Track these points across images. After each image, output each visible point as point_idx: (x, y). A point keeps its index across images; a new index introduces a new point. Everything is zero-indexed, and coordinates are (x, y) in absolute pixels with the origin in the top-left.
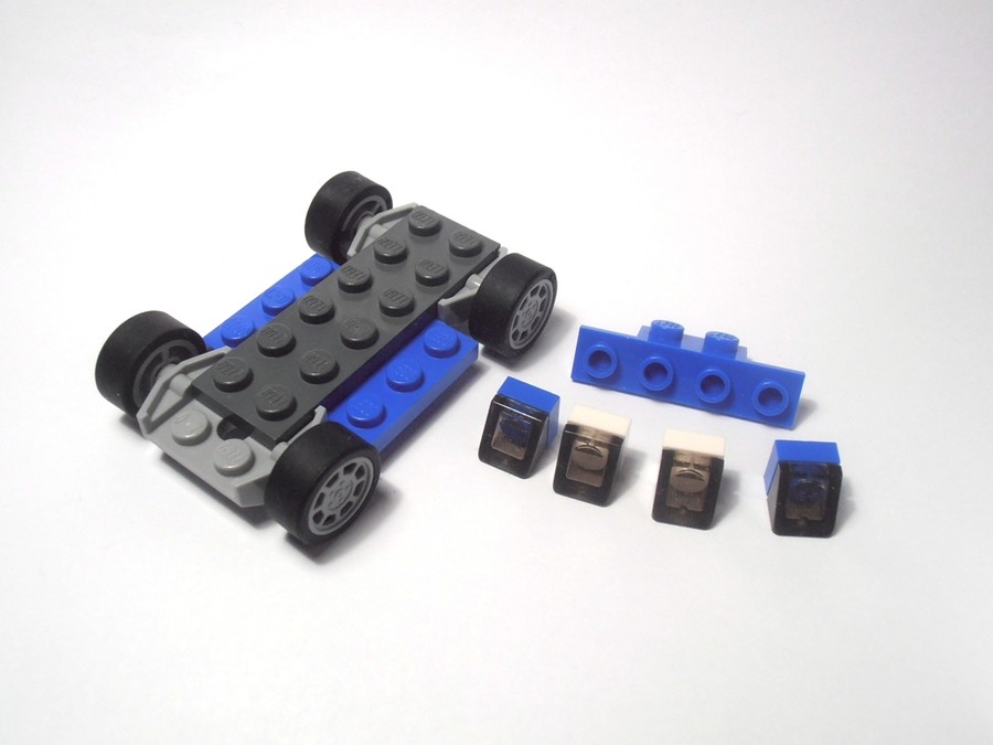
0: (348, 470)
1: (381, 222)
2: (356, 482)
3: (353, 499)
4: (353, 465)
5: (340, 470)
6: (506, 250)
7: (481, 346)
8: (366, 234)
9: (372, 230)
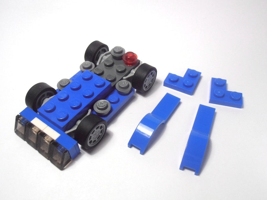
0: (98, 128)
1: (106, 55)
2: (101, 130)
4: (99, 126)
5: (95, 129)
6: (142, 62)
7: (135, 90)
8: (102, 58)
9: (104, 57)
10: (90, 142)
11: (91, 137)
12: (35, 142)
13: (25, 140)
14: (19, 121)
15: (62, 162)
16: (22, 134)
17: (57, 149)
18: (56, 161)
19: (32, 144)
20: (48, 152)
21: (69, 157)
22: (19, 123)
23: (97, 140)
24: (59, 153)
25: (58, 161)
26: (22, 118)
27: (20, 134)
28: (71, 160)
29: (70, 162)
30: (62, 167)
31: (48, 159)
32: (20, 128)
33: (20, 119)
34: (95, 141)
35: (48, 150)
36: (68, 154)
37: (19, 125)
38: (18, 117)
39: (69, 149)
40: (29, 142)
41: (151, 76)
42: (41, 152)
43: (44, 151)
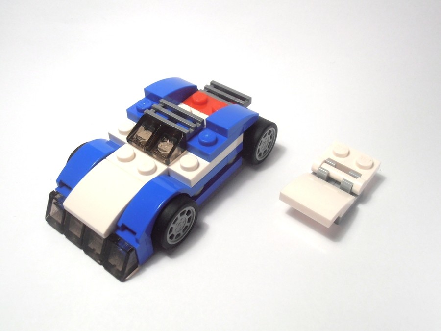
0: (183, 214)
2: (187, 217)
3: (188, 224)
4: (185, 211)
5: (178, 216)
10: (171, 237)
11: (172, 228)
12: (79, 236)
13: (62, 233)
14: (54, 201)
15: (124, 269)
16: (58, 223)
17: (118, 245)
18: (114, 266)
19: (75, 239)
20: (102, 251)
21: (136, 261)
22: (55, 204)
23: (182, 234)
24: (120, 251)
25: (117, 267)
26: (58, 196)
27: (56, 223)
28: (139, 266)
29: (137, 269)
30: (122, 276)
31: (100, 264)
32: (55, 214)
33: (56, 196)
34: (179, 235)
35: (101, 248)
36: (135, 254)
37: (54, 208)
38: (52, 195)
39: (137, 246)
40: (69, 236)
41: (268, 136)
42: (88, 251)
43: (94, 250)
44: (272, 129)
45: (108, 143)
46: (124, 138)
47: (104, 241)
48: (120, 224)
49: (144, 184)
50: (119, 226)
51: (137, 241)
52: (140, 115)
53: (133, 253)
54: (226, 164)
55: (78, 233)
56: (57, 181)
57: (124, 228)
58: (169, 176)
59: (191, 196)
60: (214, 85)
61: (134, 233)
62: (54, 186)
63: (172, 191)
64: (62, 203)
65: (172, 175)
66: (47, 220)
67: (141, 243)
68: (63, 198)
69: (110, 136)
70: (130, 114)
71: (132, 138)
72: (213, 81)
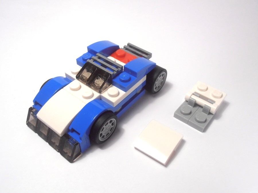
4: (112, 121)
12: (46, 134)
13: (36, 133)
14: (31, 113)
15: (72, 155)
16: (33, 126)
17: (69, 141)
18: (67, 153)
19: (43, 136)
20: (59, 144)
21: (80, 151)
22: (32, 115)
24: (70, 145)
25: (68, 154)
26: (34, 110)
27: (32, 126)
28: (81, 153)
29: (80, 155)
30: (71, 159)
31: (58, 152)
32: (32, 120)
33: (32, 110)
35: (59, 142)
36: (79, 147)
37: (32, 117)
38: (31, 109)
39: (80, 142)
40: (40, 134)
41: (162, 77)
42: (51, 144)
43: (54, 143)
44: (164, 73)
45: (65, 79)
46: (74, 76)
47: (61, 138)
48: (70, 128)
49: (86, 104)
50: (70, 130)
51: (81, 139)
52: (84, 63)
53: (78, 146)
54: (135, 93)
55: (45, 133)
56: (33, 101)
57: (73, 130)
58: (101, 99)
59: (114, 112)
60: (130, 45)
61: (79, 134)
62: (32, 104)
63: (103, 109)
64: (36, 115)
65: (102, 99)
66: (27, 124)
67: (83, 140)
68: (37, 112)
69: (66, 75)
70: (78, 62)
71: (79, 76)
72: (129, 43)
